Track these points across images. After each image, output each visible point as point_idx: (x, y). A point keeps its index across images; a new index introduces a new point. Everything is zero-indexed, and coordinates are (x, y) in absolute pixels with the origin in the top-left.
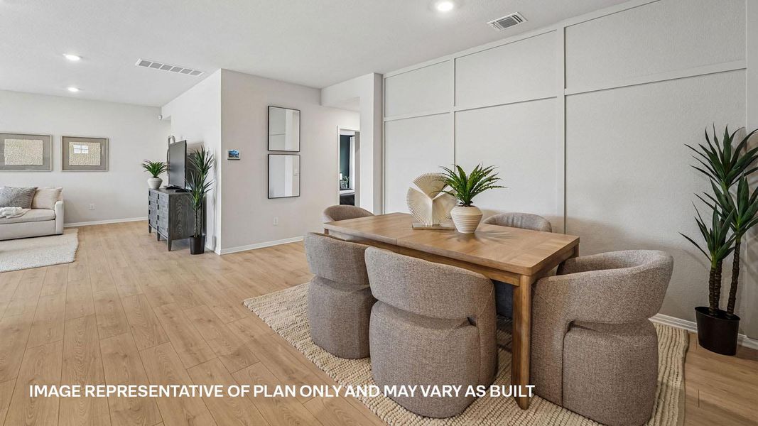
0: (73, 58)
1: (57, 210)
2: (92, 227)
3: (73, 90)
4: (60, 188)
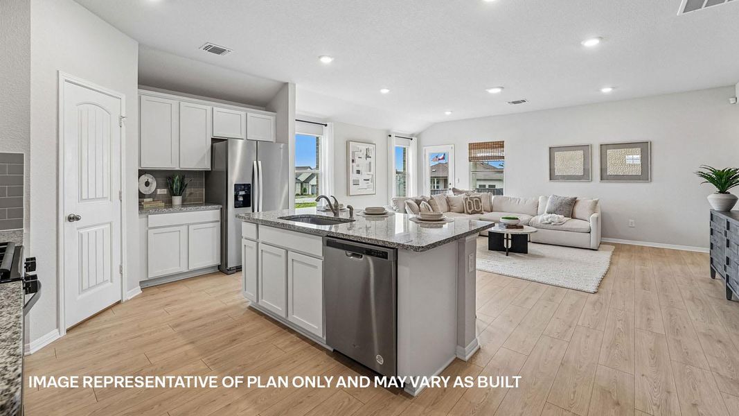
1: (592, 223)
2: (631, 248)
4: (597, 199)
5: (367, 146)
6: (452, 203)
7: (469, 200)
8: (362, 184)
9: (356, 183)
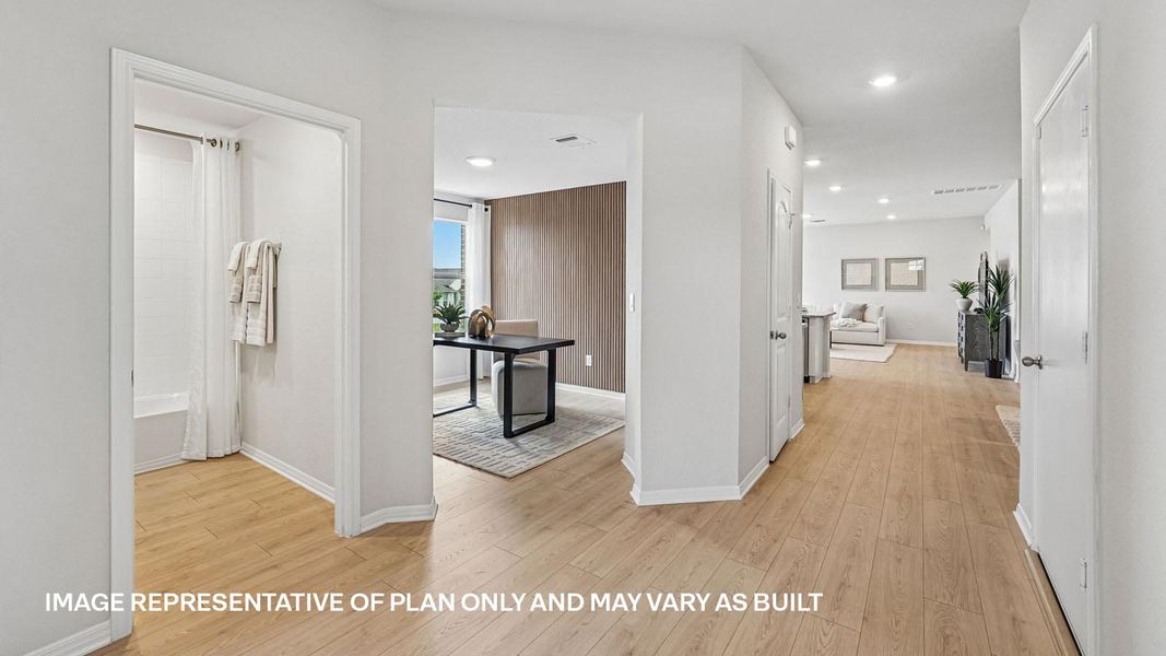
0: (884, 201)
1: (879, 324)
2: (909, 346)
3: (891, 217)
4: (882, 306)
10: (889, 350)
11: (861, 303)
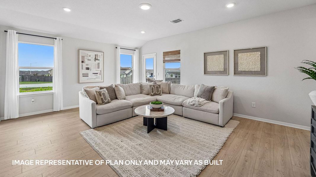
4: (227, 88)
5: (96, 53)
6: (143, 88)
7: (152, 87)
8: (91, 75)
9: (86, 75)
10: (225, 133)
11: (211, 85)
